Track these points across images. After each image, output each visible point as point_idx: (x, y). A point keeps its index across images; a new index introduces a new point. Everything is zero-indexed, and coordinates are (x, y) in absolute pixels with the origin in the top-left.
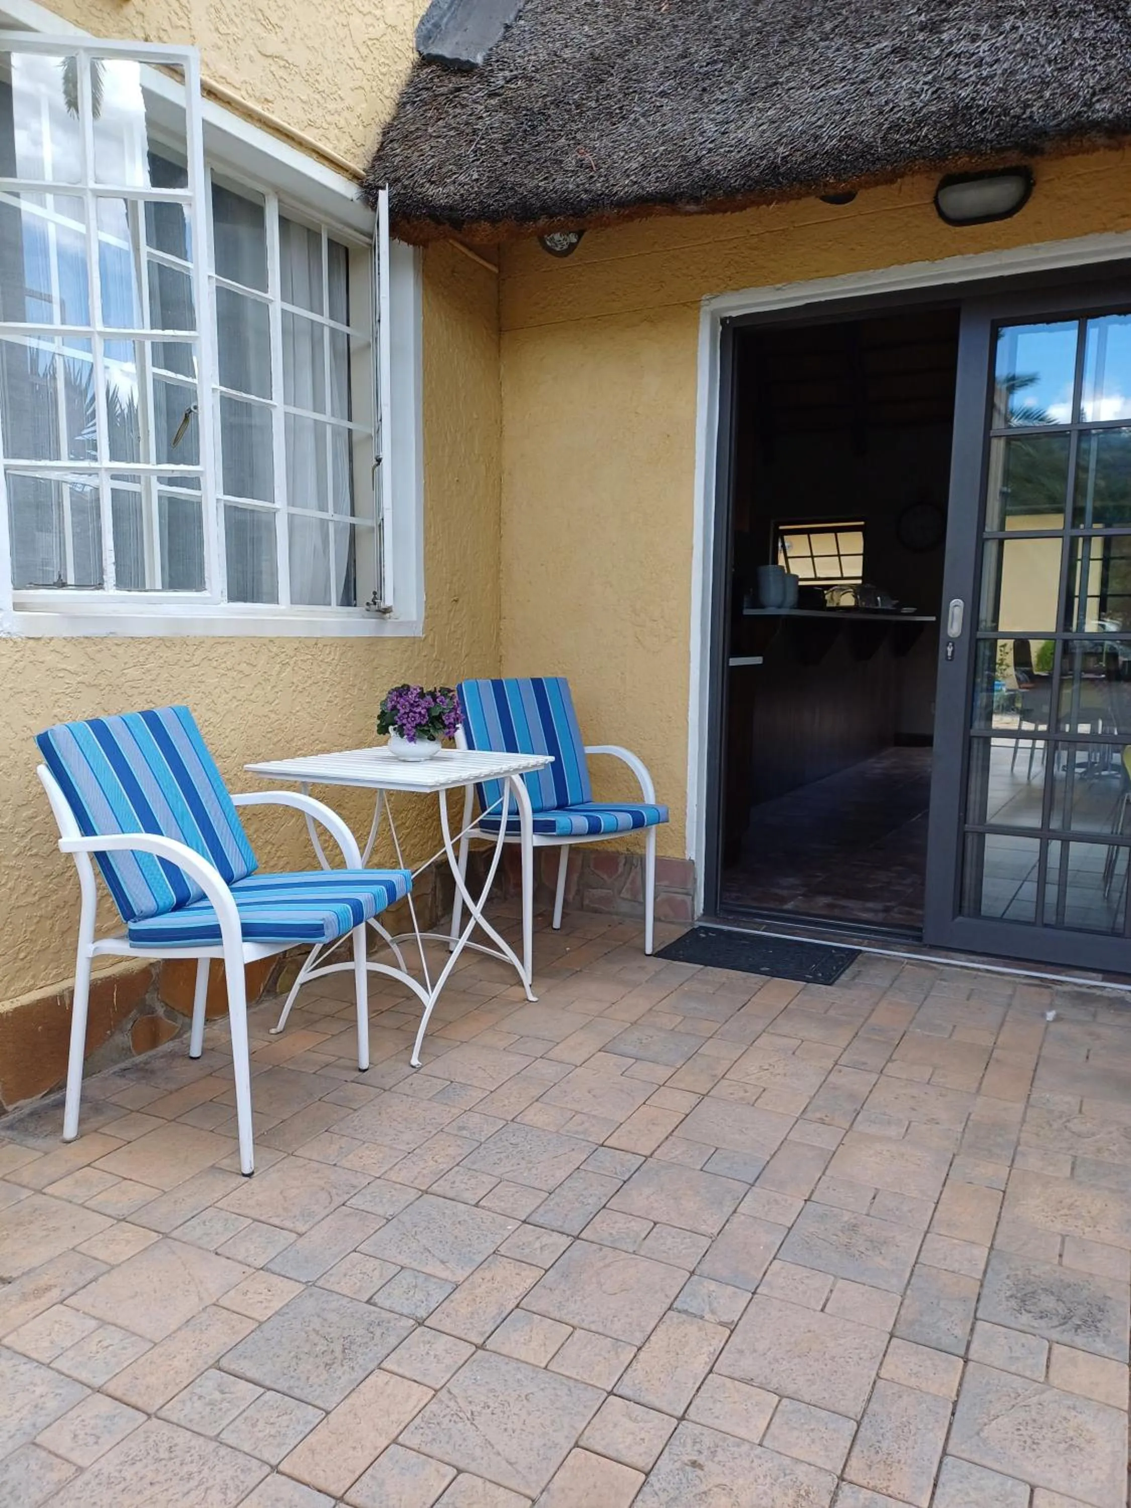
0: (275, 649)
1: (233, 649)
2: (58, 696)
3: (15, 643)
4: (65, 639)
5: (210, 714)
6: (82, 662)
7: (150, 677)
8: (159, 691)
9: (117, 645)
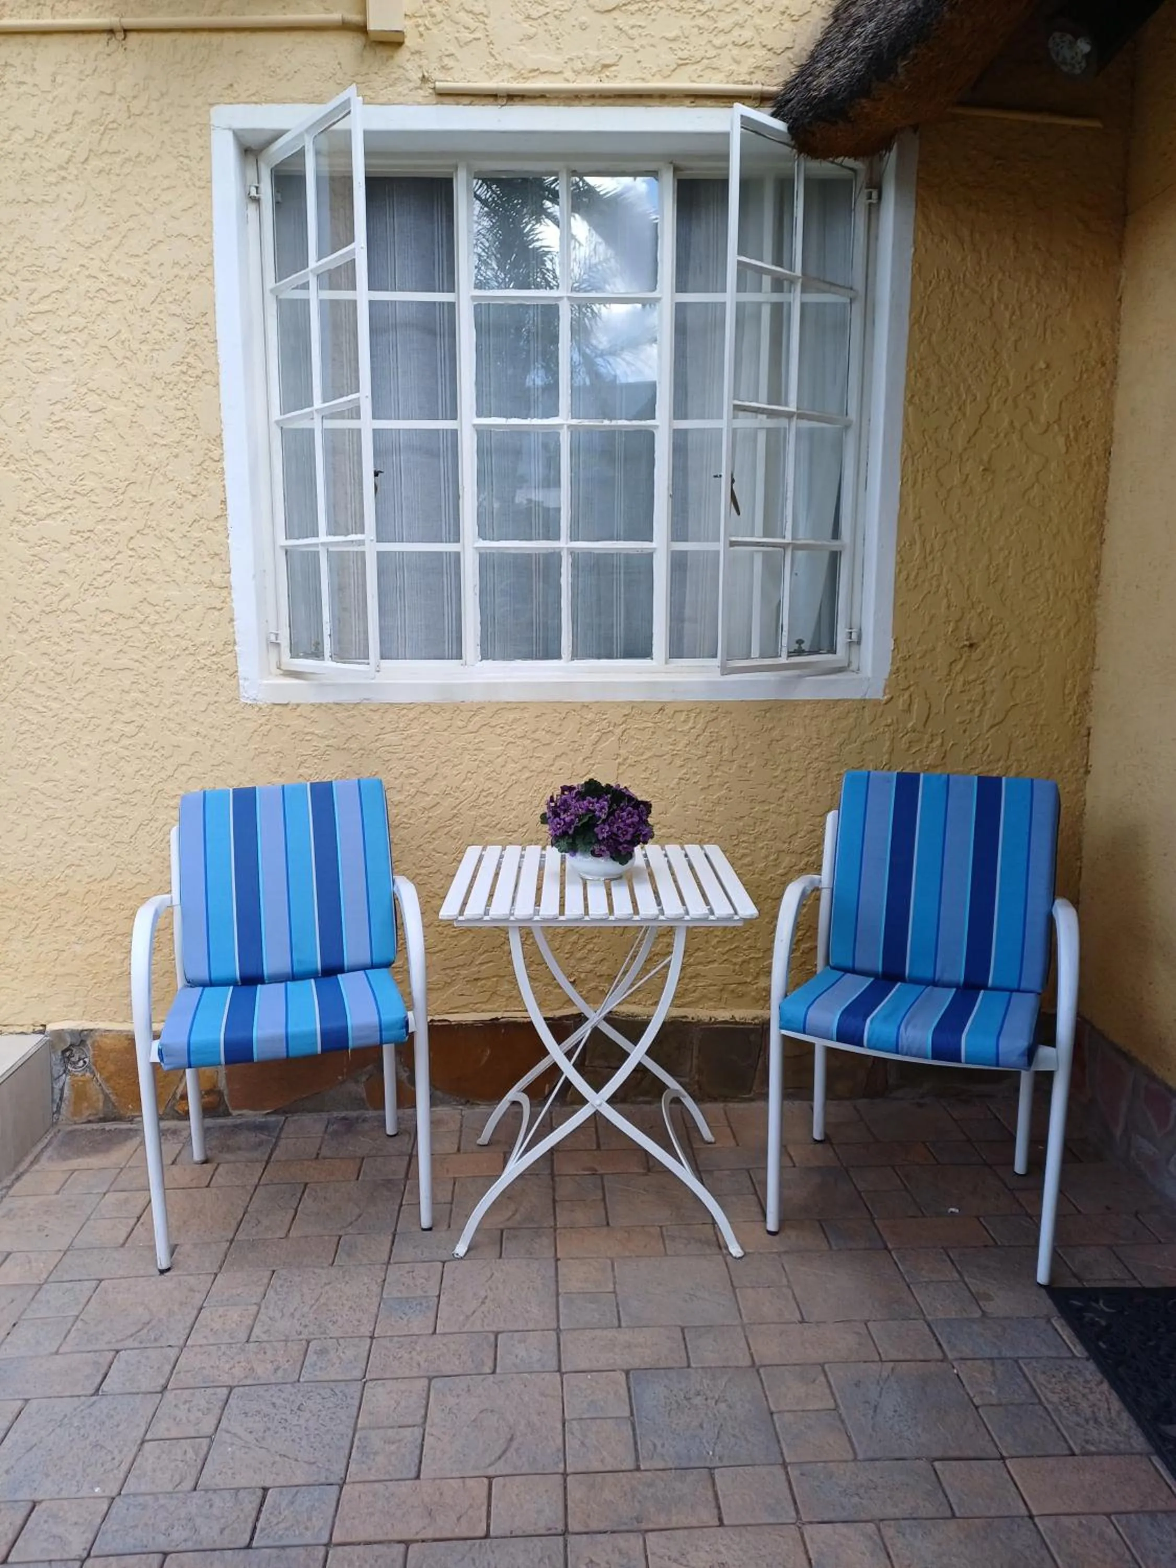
0: (590, 716)
1: (526, 715)
2: (305, 758)
3: (260, 709)
4: (313, 705)
5: (489, 784)
6: (332, 726)
7: (411, 743)
8: (421, 757)
9: (371, 710)
